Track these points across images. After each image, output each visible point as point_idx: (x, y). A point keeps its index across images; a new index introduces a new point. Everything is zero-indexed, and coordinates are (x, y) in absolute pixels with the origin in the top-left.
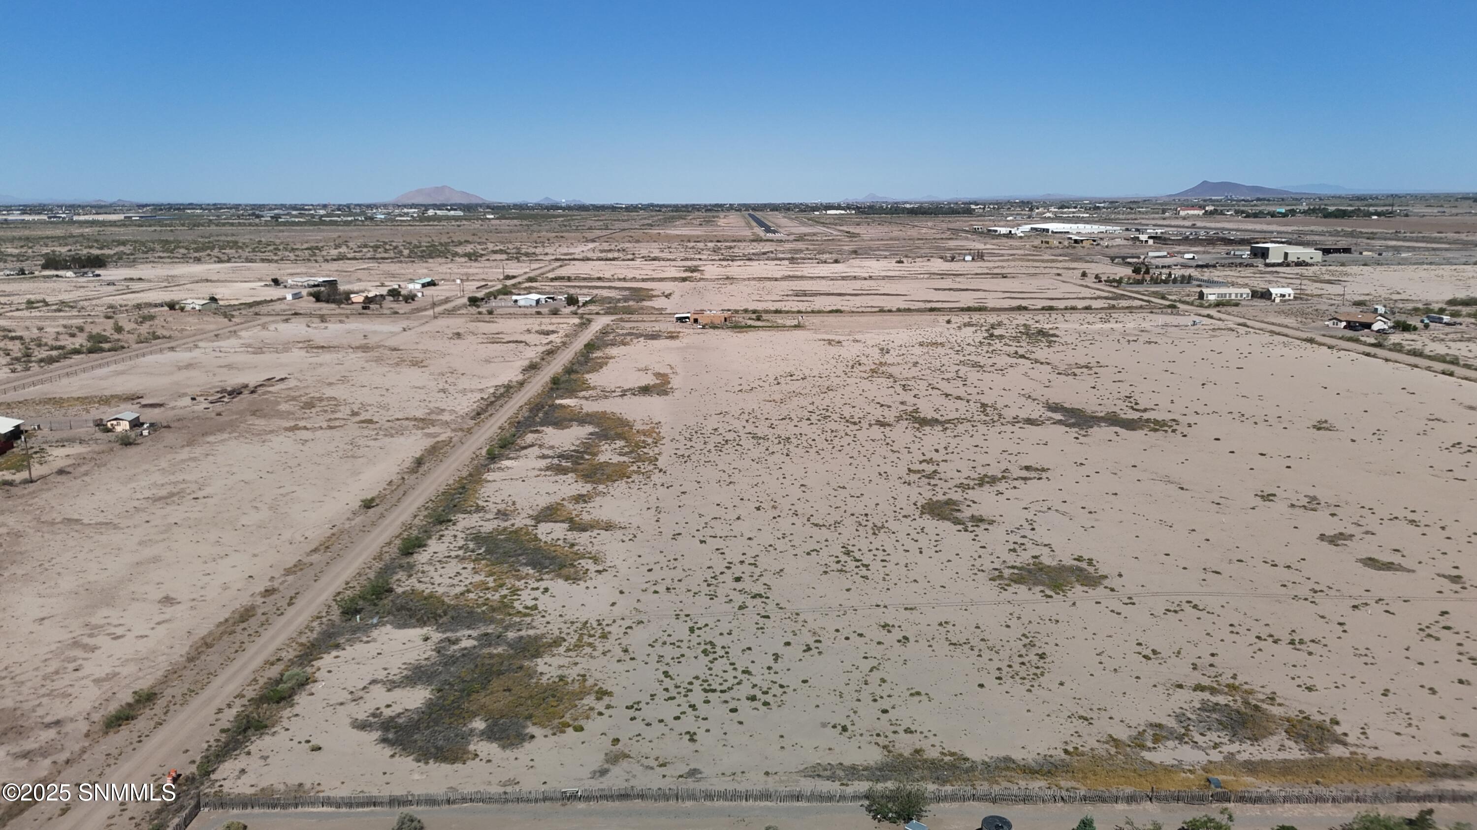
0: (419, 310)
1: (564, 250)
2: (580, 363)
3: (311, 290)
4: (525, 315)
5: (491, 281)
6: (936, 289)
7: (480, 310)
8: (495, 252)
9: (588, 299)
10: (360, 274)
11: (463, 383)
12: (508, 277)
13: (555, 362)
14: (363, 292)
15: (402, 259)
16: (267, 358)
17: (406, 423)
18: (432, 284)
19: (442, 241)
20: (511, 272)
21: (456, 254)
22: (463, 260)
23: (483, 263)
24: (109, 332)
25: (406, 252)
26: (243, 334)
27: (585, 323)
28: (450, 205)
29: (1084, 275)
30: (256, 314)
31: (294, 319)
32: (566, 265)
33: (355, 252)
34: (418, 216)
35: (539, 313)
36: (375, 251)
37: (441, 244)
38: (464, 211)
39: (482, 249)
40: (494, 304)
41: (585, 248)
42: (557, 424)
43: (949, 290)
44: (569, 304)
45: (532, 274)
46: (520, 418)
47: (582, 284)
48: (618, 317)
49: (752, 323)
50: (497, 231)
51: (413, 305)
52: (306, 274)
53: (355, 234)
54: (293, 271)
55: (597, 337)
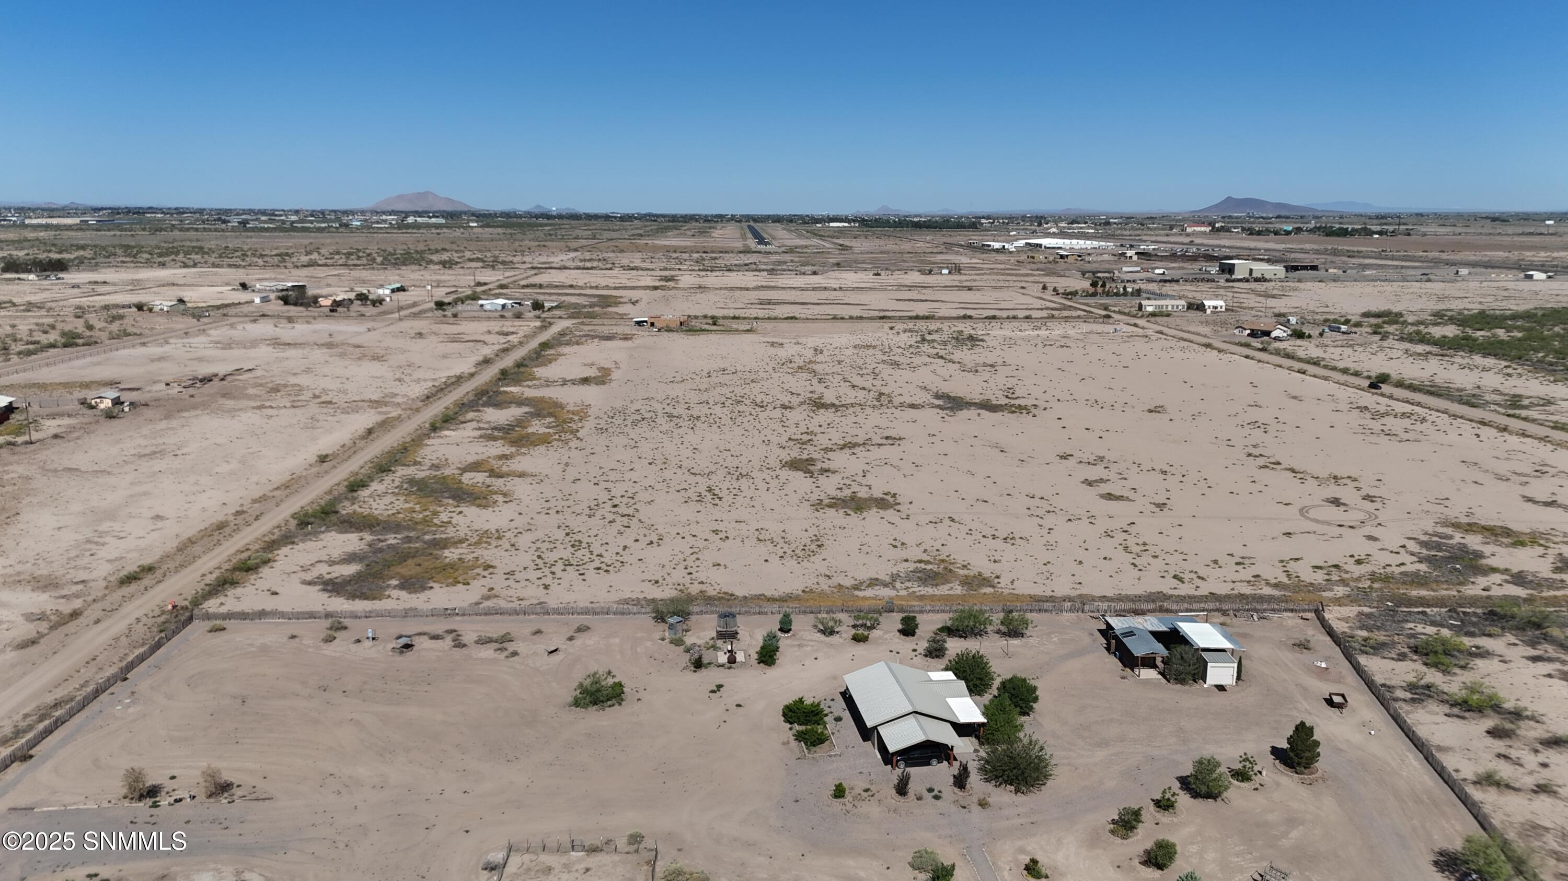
0: (385, 313)
1: (543, 260)
2: (532, 359)
3: (280, 293)
4: (489, 317)
5: (461, 288)
6: (898, 300)
7: (445, 312)
9: (554, 304)
10: (329, 280)
11: (419, 374)
12: (479, 284)
13: (509, 357)
14: (331, 296)
15: (375, 265)
16: (235, 352)
17: (361, 404)
18: (401, 290)
19: (418, 249)
20: (482, 279)
21: (430, 262)
22: (437, 267)
23: (457, 270)
24: (81, 330)
25: (379, 259)
26: (210, 332)
27: (546, 326)
28: (433, 214)
29: (1042, 287)
30: (224, 315)
31: (261, 320)
32: (541, 273)
33: (327, 259)
34: (397, 224)
35: (503, 315)
36: (347, 258)
37: (417, 252)
38: (446, 219)
39: (458, 258)
40: (460, 308)
41: (565, 257)
42: (498, 405)
43: (909, 300)
44: (534, 309)
45: (503, 282)
46: (465, 400)
47: (552, 291)
48: (580, 320)
49: (707, 327)
50: (478, 240)
51: (381, 309)
52: (275, 279)
53: (329, 241)
54: (261, 276)
55: (554, 338)
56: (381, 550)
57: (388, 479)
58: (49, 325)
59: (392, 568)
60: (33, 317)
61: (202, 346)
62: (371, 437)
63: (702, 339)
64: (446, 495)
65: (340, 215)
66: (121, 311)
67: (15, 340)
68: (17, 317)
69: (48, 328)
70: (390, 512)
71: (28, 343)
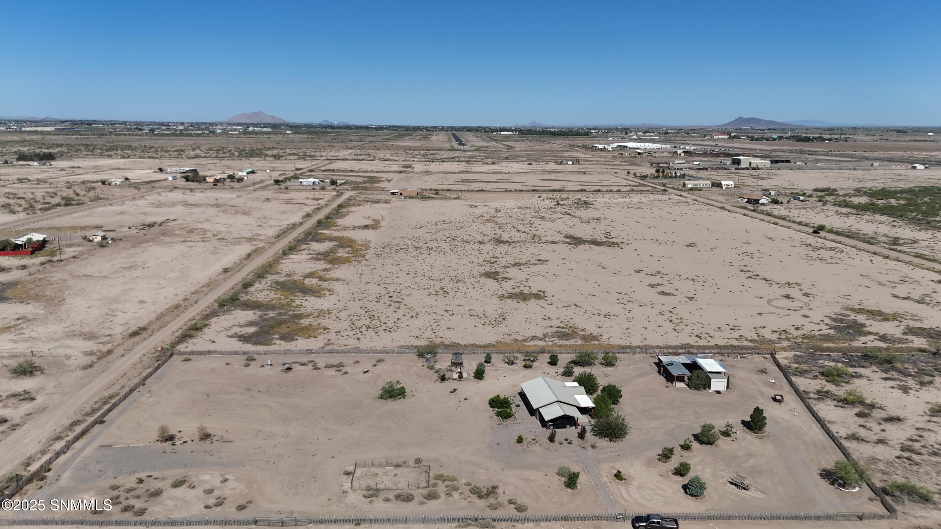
0: (246, 186)
1: (333, 154)
2: (334, 214)
3: (183, 175)
4: (306, 190)
5: (287, 171)
6: (542, 180)
7: (280, 187)
8: (290, 154)
9: (343, 182)
10: (210, 166)
11: (270, 223)
12: (298, 169)
13: (320, 214)
14: (213, 176)
15: (234, 157)
16: (163, 210)
17: (241, 240)
18: (253, 172)
19: (258, 147)
20: (299, 166)
21: (267, 155)
22: (271, 159)
23: (283, 160)
24: (72, 196)
25: (236, 154)
26: (147, 197)
27: (339, 195)
28: (263, 124)
29: (629, 173)
30: (153, 187)
31: (175, 190)
32: (333, 163)
33: (205, 153)
34: (243, 131)
35: (314, 189)
36: (218, 153)
37: (258, 149)
38: (272, 128)
39: (283, 153)
40: (288, 184)
41: (346, 153)
42: (318, 241)
43: (550, 180)
44: (332, 185)
45: (312, 168)
46: (300, 238)
47: (341, 174)
48: (359, 191)
49: (433, 196)
50: (293, 142)
51: (242, 184)
52: (177, 166)
53: (204, 142)
54: (169, 164)
55: (345, 202)
56: (266, 320)
57: (264, 281)
58: (53, 193)
59: (274, 329)
60: (43, 188)
61: (144, 206)
62: (250, 259)
63: (430, 202)
64: (297, 290)
65: (208, 126)
66: (93, 185)
67: (36, 202)
68: (33, 188)
69: (53, 195)
70: (268, 300)
71: (44, 203)
